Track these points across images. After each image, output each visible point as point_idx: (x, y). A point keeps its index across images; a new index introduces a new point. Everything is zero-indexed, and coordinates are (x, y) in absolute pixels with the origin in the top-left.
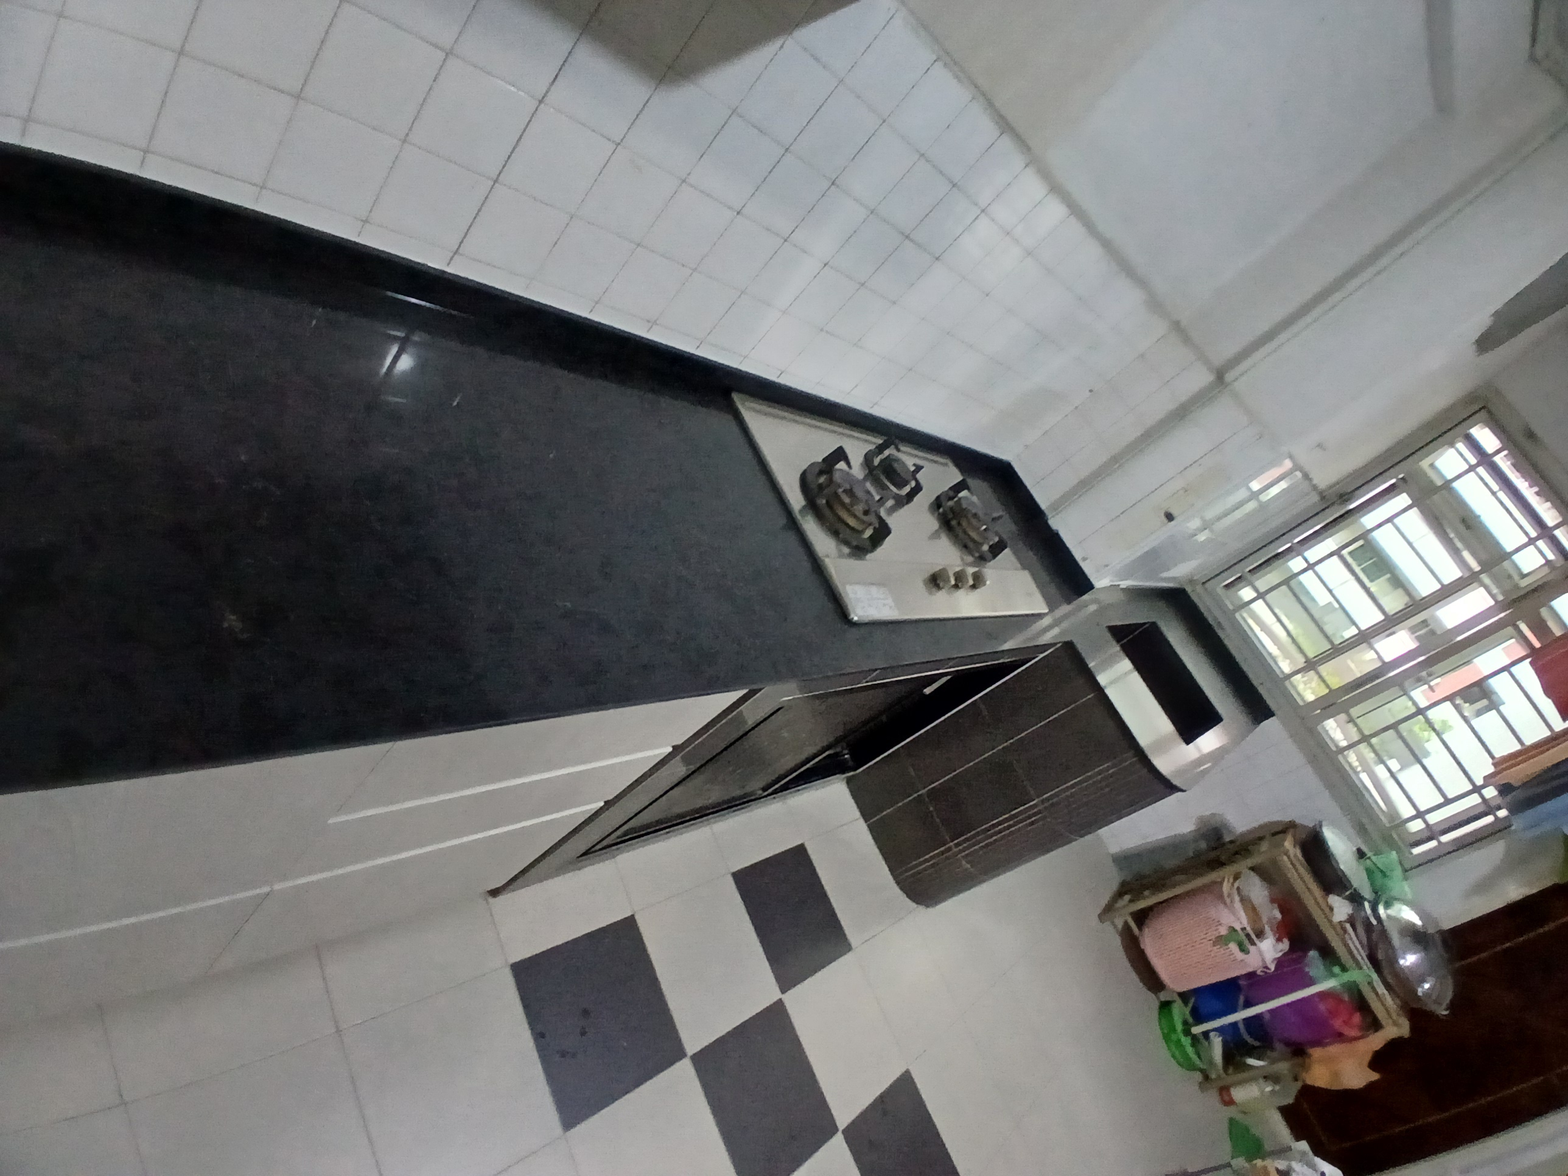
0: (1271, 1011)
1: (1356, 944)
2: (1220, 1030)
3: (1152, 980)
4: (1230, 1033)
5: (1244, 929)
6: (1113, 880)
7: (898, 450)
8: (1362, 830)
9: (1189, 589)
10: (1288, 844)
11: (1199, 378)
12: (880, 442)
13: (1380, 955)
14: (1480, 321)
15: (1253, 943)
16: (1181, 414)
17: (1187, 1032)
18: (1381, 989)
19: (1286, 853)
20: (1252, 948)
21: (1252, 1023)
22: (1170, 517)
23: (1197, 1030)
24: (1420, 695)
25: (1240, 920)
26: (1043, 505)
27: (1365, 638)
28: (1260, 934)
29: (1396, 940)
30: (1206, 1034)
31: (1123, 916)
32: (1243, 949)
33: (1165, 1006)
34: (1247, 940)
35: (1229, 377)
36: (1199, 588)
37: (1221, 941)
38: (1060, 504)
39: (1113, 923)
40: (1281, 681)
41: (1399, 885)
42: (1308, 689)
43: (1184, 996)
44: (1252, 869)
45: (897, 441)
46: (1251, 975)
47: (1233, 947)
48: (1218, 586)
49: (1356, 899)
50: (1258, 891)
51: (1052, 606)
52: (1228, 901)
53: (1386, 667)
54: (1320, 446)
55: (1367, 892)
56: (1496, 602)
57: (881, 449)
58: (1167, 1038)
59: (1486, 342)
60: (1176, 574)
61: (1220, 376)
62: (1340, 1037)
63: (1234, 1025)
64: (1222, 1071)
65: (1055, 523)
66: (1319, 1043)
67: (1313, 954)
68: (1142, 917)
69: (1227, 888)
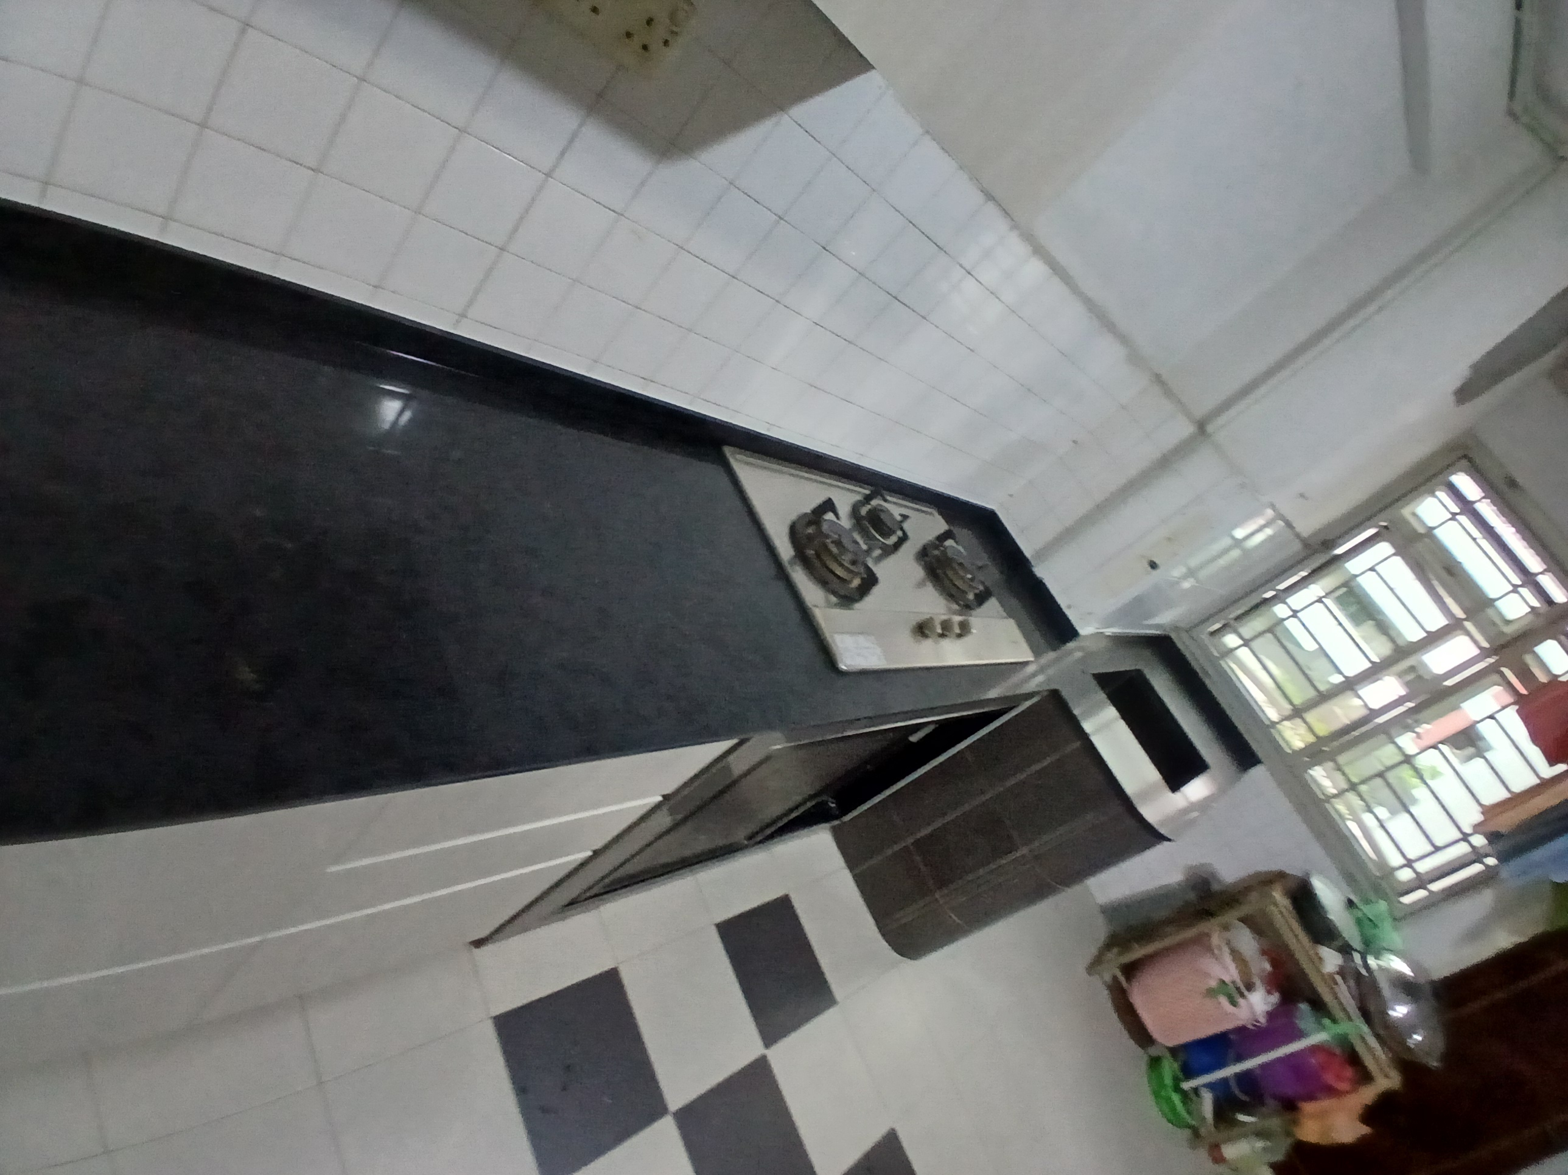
0: (1264, 1066)
1: (1345, 993)
2: (1210, 1086)
3: (1141, 1035)
4: (1220, 1089)
5: (1233, 982)
6: (1101, 931)
7: (886, 501)
8: (1350, 879)
9: (1173, 636)
10: (1277, 894)
11: (1184, 429)
12: (867, 492)
13: (1372, 1008)
14: (1458, 372)
15: (1242, 995)
16: (1165, 463)
17: (1177, 1089)
18: (1373, 1042)
19: (1276, 904)
20: (1241, 1001)
21: (1244, 1078)
22: (1153, 565)
23: (1187, 1085)
24: (1407, 742)
25: (1230, 972)
26: (1028, 552)
27: (1351, 685)
28: (1250, 987)
29: (1386, 990)
30: (1196, 1090)
31: (1112, 970)
32: (1234, 1003)
33: (1155, 1063)
34: (1235, 993)
35: (1210, 428)
36: (1185, 636)
37: (1211, 993)
38: (1045, 552)
39: (1102, 978)
40: (1267, 728)
41: (1391, 935)
42: (1295, 737)
43: (1174, 1051)
44: (1243, 920)
45: (884, 492)
46: (1241, 1030)
47: (1224, 1001)
48: (1203, 634)
49: (1346, 950)
50: (1247, 942)
51: (1037, 652)
52: (1216, 951)
53: (1374, 713)
54: (1302, 496)
55: (1356, 943)
56: (1480, 648)
57: (868, 499)
58: (1156, 1094)
59: (1464, 393)
60: (1162, 620)
61: (1201, 427)
62: (1331, 1092)
63: (1225, 1081)
64: (1213, 1129)
65: (1039, 571)
66: (1311, 1097)
67: (1304, 1007)
68: (1131, 970)
69: (1216, 940)
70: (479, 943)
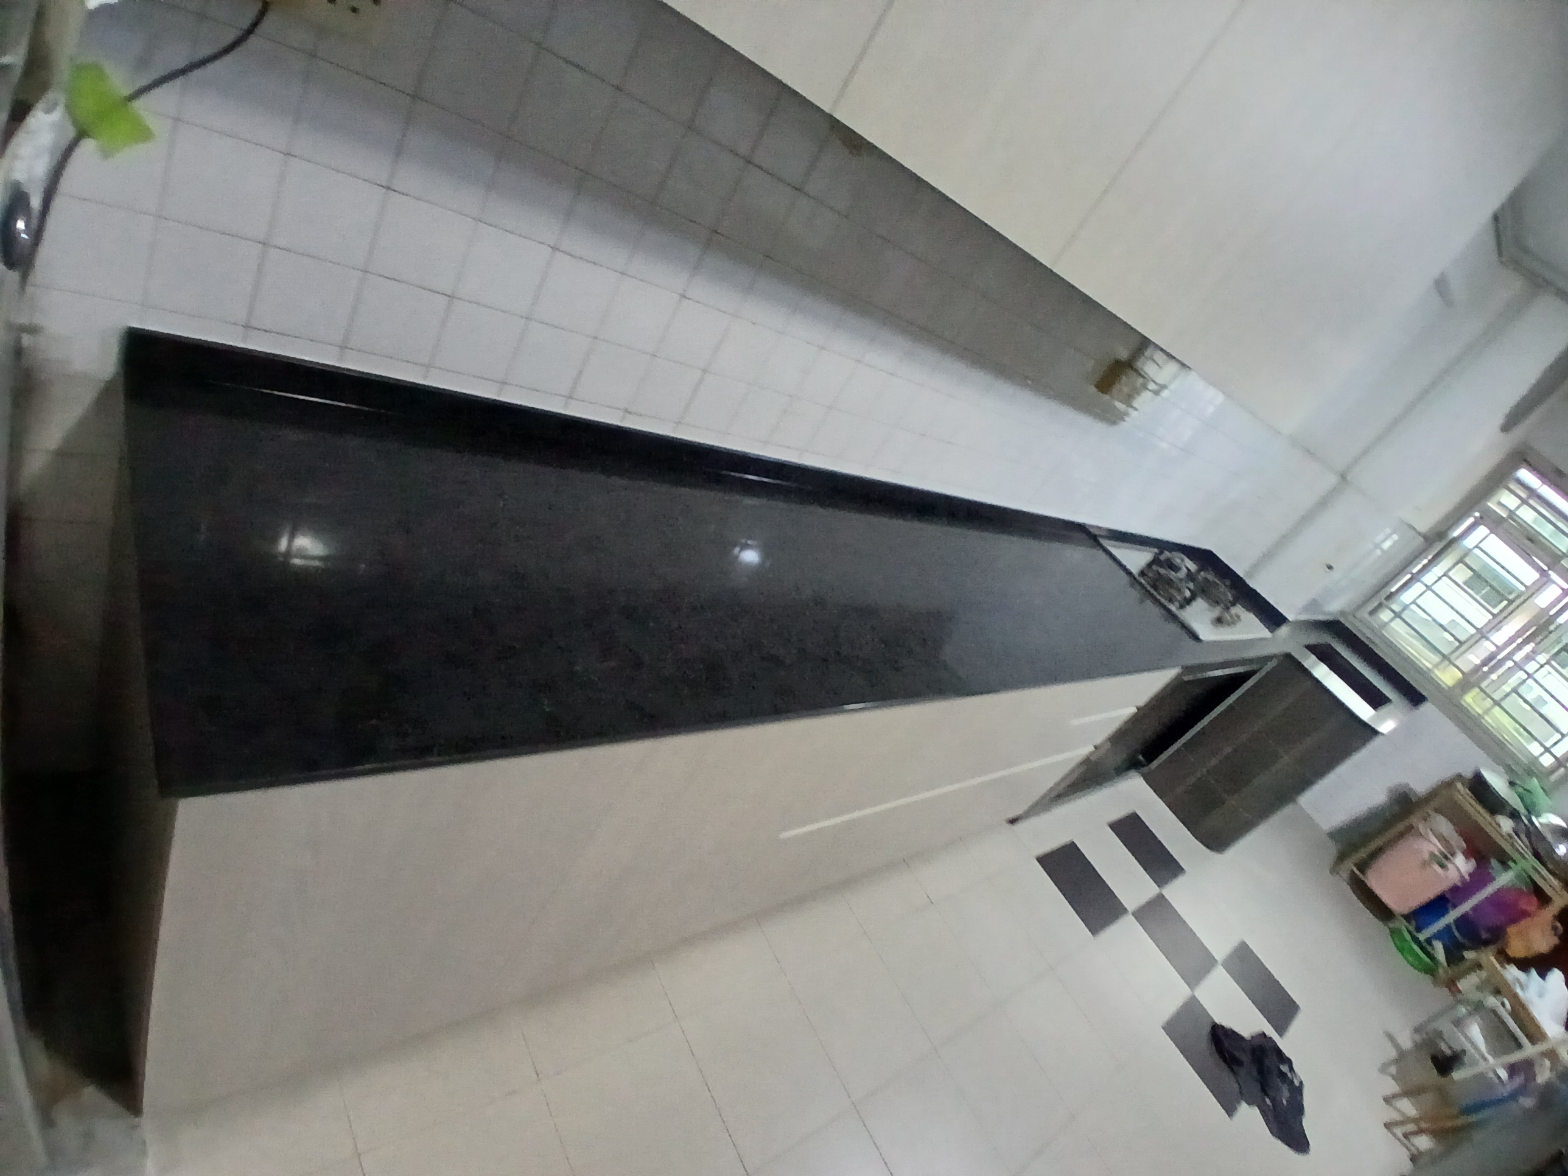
0: (1475, 909)
1: (1521, 844)
2: (1438, 936)
3: (1381, 911)
4: (1444, 935)
5: (1440, 853)
6: (1332, 850)
8: (1509, 770)
9: (1342, 620)
10: (1459, 785)
11: (1332, 480)
12: (1157, 551)
13: (1542, 853)
15: (1448, 861)
16: (1324, 503)
17: (1415, 941)
18: (1544, 872)
19: (1459, 791)
20: (1450, 866)
21: (1463, 922)
22: (1330, 567)
23: (1422, 937)
24: (1531, 667)
25: (1436, 846)
26: (1241, 574)
27: (1482, 634)
28: (1453, 854)
29: (1549, 837)
30: (1429, 941)
31: (1350, 865)
32: (1442, 866)
33: (1394, 933)
34: (1442, 861)
35: (1349, 477)
36: (1351, 618)
37: (1425, 864)
38: (1256, 567)
39: (1342, 876)
40: (1426, 674)
41: (1541, 799)
42: (1448, 677)
43: (1407, 917)
44: (1437, 811)
46: (1453, 887)
47: (1436, 867)
48: (1364, 614)
49: (1514, 815)
50: (1444, 826)
52: (1423, 835)
53: (1500, 649)
54: (1415, 508)
55: (1522, 810)
56: (1563, 589)
57: (1158, 555)
58: (1401, 950)
59: (1508, 426)
60: (1333, 608)
61: (1343, 477)
62: (1525, 914)
63: (1448, 927)
64: (1447, 970)
65: (1252, 585)
66: (1514, 920)
67: (1493, 860)
68: (1363, 866)
69: (1421, 827)
70: (1013, 821)
